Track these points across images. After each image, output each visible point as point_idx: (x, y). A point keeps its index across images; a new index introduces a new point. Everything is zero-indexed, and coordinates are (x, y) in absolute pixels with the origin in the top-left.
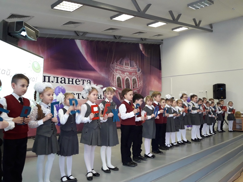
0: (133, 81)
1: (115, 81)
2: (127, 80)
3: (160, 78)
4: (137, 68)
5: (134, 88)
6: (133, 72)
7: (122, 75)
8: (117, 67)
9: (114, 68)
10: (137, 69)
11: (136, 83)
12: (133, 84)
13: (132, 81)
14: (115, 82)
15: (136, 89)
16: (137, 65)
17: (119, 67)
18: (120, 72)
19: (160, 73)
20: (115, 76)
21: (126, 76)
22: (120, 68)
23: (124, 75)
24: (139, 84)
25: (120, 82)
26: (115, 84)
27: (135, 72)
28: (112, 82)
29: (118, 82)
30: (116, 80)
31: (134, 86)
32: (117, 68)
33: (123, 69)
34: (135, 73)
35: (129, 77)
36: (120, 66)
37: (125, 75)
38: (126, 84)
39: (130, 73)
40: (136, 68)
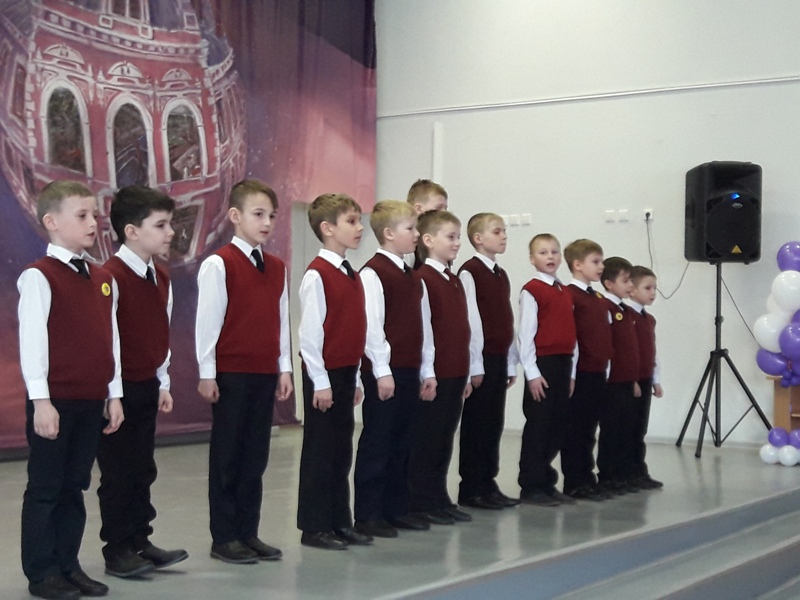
0: (172, 127)
1: (37, 122)
2: (127, 116)
3: (363, 123)
4: (204, 36)
5: (176, 175)
6: (174, 65)
7: (88, 77)
8: (47, 16)
9: (30, 25)
10: (203, 44)
11: (196, 141)
12: (172, 148)
13: (164, 126)
14: (31, 124)
15: (196, 185)
16: (201, 17)
17: (67, 18)
18: (74, 56)
19: (365, 85)
20: (34, 81)
21: (119, 88)
22: (73, 25)
23: (101, 76)
24: (218, 151)
25: (69, 131)
26: (33, 142)
27: (185, 66)
28: (12, 123)
29: (53, 122)
30: (44, 112)
31: (175, 164)
32: (51, 26)
33: (93, 35)
34: (185, 76)
35: (146, 99)
36: (74, 12)
37: (114, 81)
38: (117, 146)
39: (152, 71)
40: (194, 40)
